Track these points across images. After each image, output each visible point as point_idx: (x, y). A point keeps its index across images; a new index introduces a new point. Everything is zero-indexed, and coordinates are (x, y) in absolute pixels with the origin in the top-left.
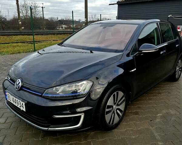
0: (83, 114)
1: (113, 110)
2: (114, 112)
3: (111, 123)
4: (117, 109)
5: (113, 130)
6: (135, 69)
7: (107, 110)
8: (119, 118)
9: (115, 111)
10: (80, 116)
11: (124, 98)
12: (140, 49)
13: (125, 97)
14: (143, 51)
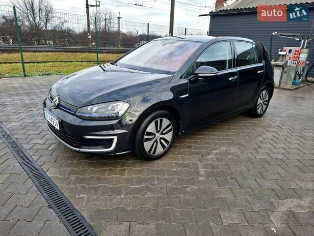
0: (116, 137)
1: (155, 139)
2: (156, 141)
3: (152, 152)
4: (161, 138)
5: (155, 161)
6: (188, 95)
7: (146, 137)
8: (164, 149)
9: (158, 141)
10: (112, 140)
11: (171, 127)
12: (196, 72)
13: (173, 126)
14: (199, 75)
